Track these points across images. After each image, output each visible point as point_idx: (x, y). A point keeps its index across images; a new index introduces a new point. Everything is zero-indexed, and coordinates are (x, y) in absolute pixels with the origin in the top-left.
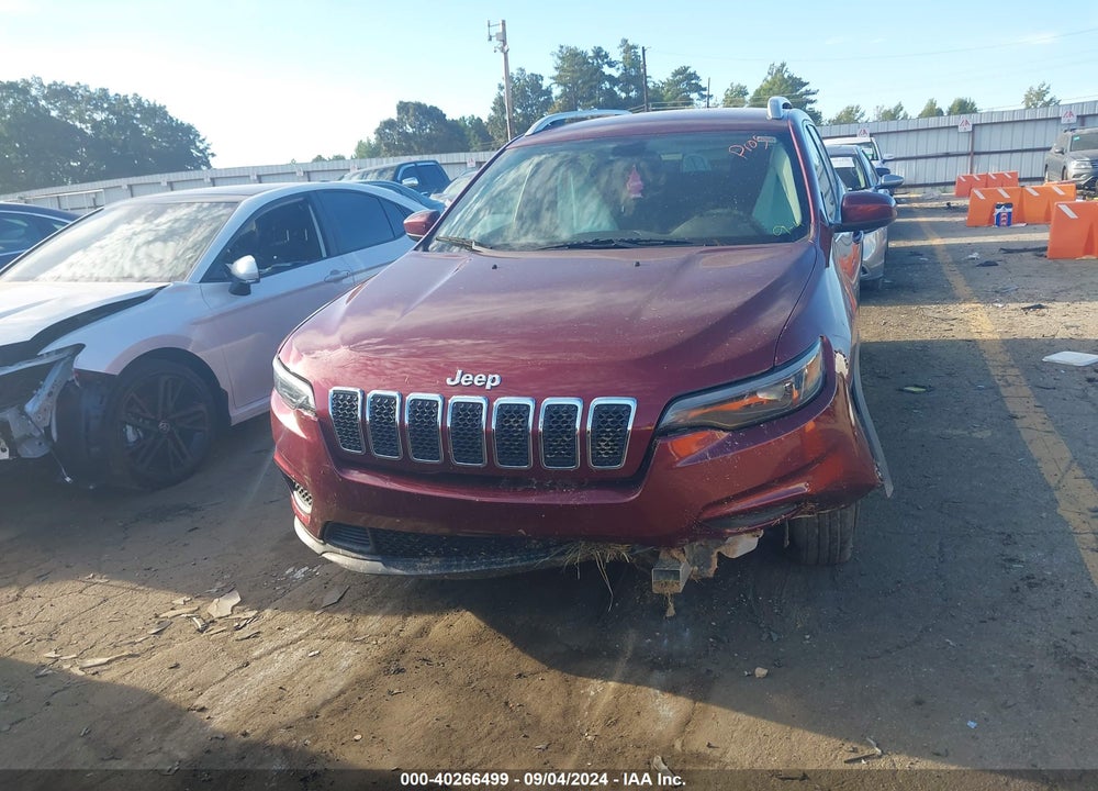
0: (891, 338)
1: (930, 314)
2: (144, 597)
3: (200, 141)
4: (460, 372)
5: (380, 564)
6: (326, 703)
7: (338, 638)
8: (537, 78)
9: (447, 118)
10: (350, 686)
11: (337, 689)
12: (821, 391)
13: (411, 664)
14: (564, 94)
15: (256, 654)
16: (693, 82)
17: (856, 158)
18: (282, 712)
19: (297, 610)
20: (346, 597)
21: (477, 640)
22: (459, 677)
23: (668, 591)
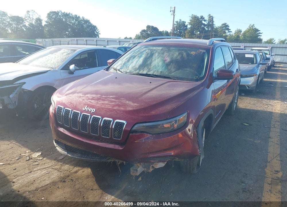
0: (248, 108)
1: (264, 102)
2: (21, 148)
3: (97, 30)
4: (86, 107)
5: (66, 153)
6: (42, 187)
7: (56, 169)
8: (184, 22)
9: (159, 31)
10: (50, 184)
11: (47, 183)
12: (183, 126)
13: (68, 180)
14: (191, 27)
15: (35, 170)
16: (227, 27)
17: (255, 55)
18: (30, 187)
19: (51, 160)
20: (65, 158)
21: (88, 177)
22: (77, 186)
23: (134, 174)
